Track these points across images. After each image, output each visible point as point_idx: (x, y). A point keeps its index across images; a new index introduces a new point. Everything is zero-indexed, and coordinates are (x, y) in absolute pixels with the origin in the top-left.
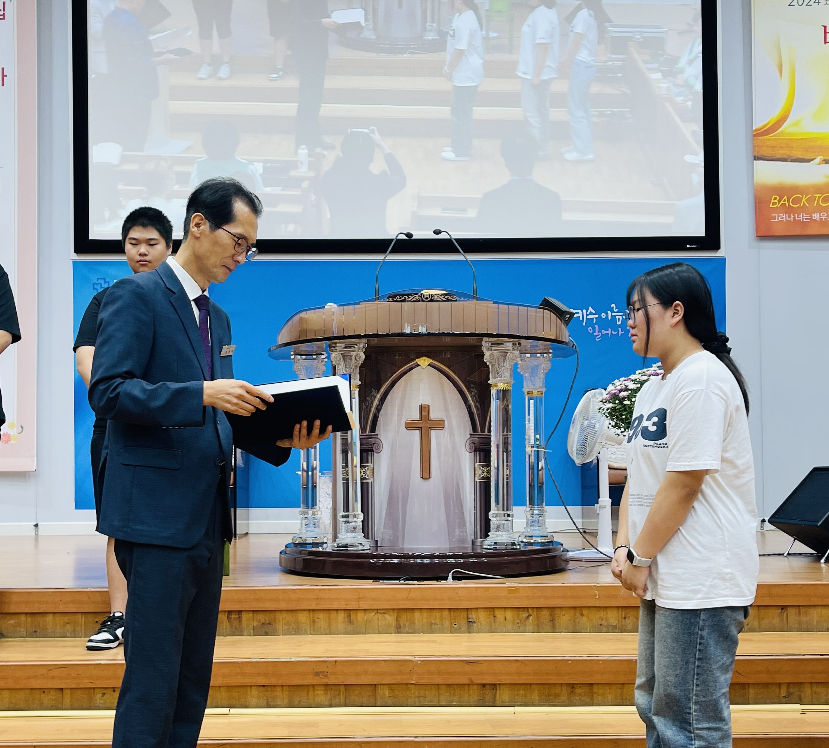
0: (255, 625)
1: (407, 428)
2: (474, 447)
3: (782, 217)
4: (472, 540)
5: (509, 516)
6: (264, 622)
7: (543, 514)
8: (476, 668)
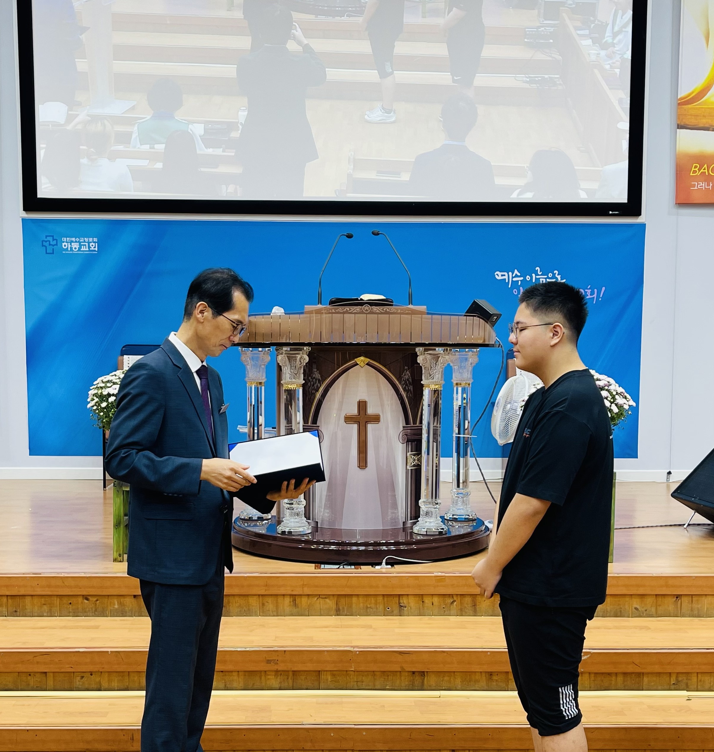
1: (346, 422)
2: (406, 438)
3: (701, 185)
4: (404, 521)
7: (467, 495)
8: (407, 658)
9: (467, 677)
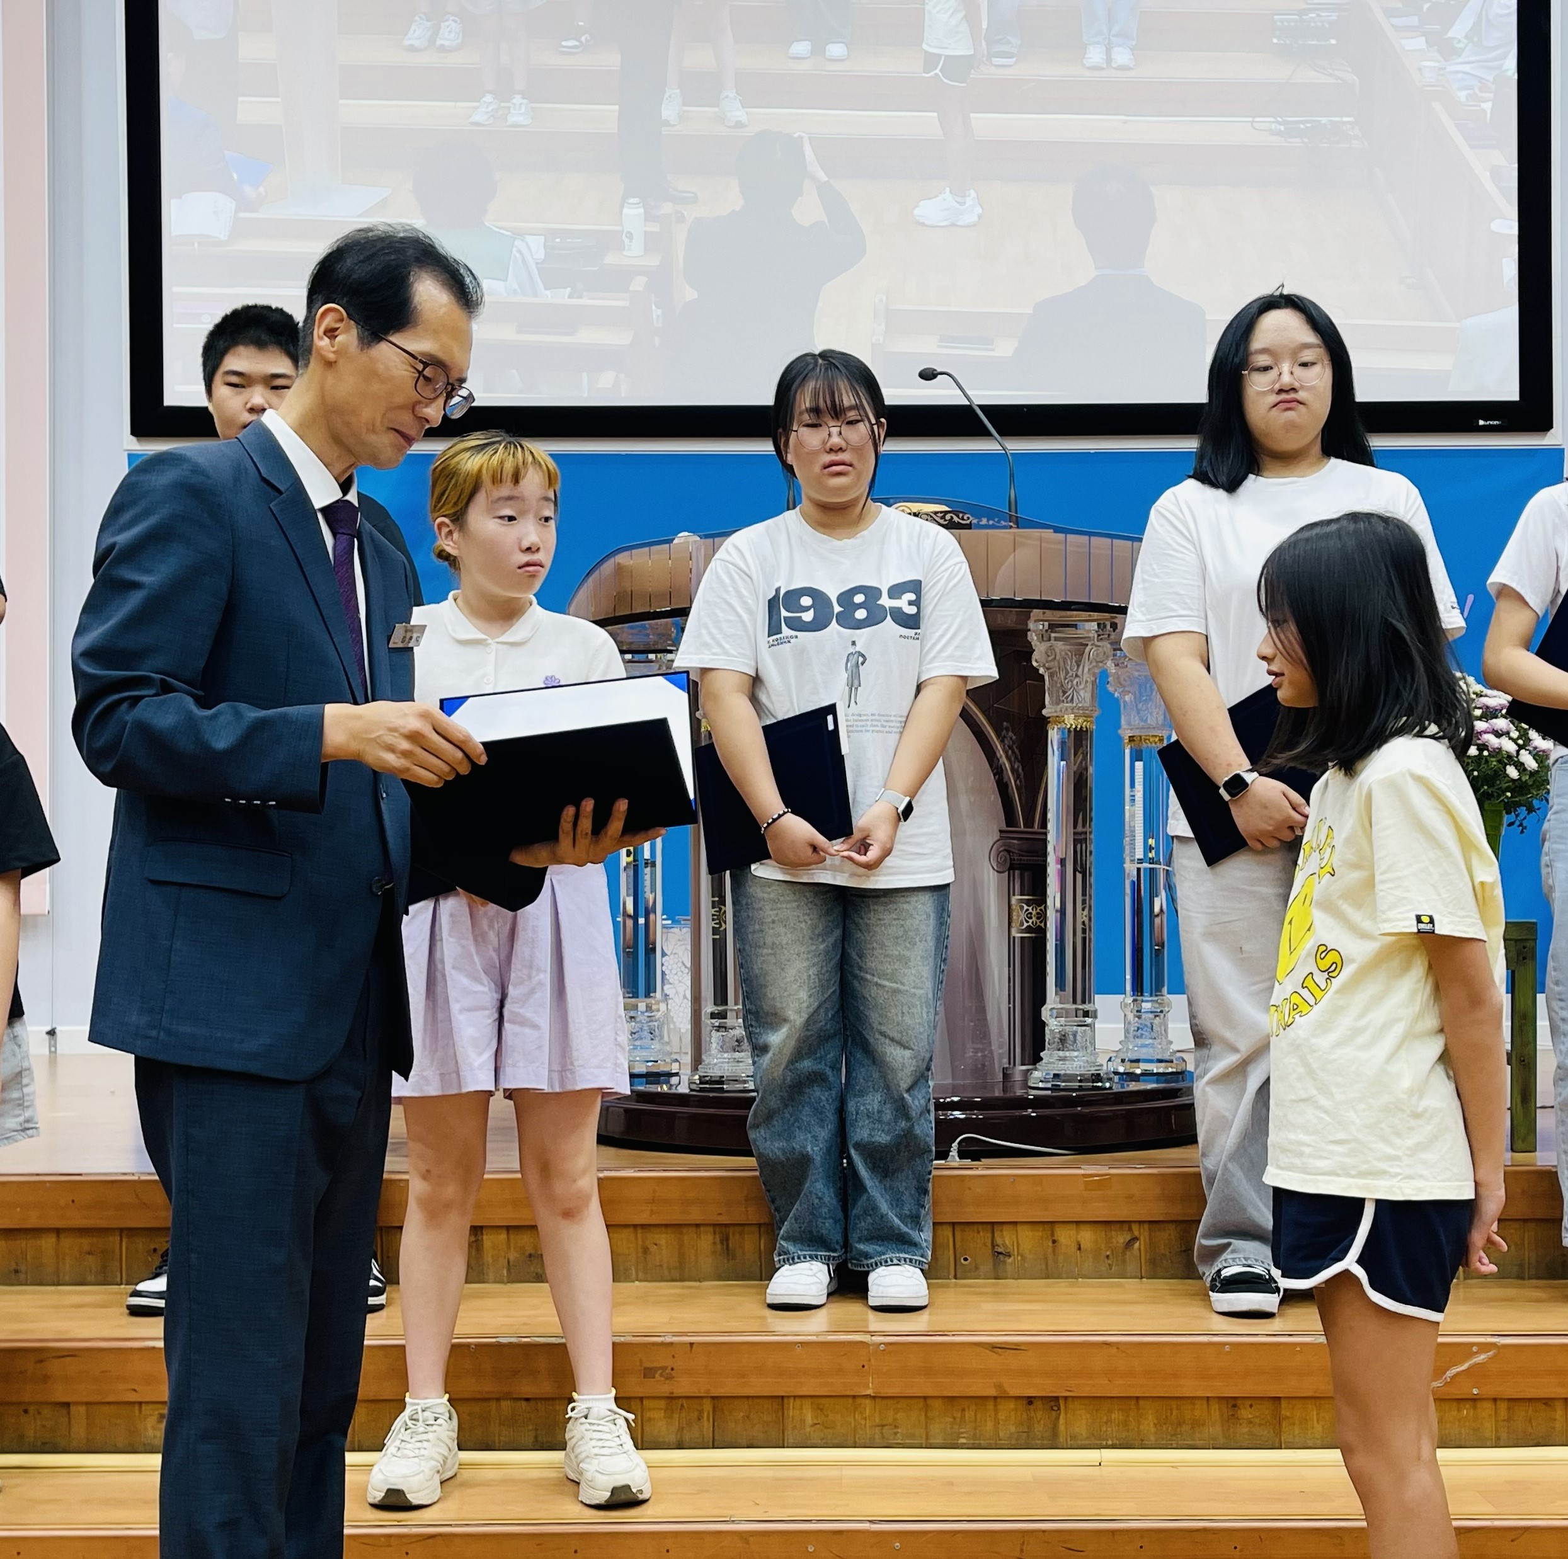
0: (512, 1258)
2: (1008, 860)
5: (1086, 1014)
6: (533, 1252)
7: (1161, 1012)
8: (1013, 1361)
9: (1172, 1414)
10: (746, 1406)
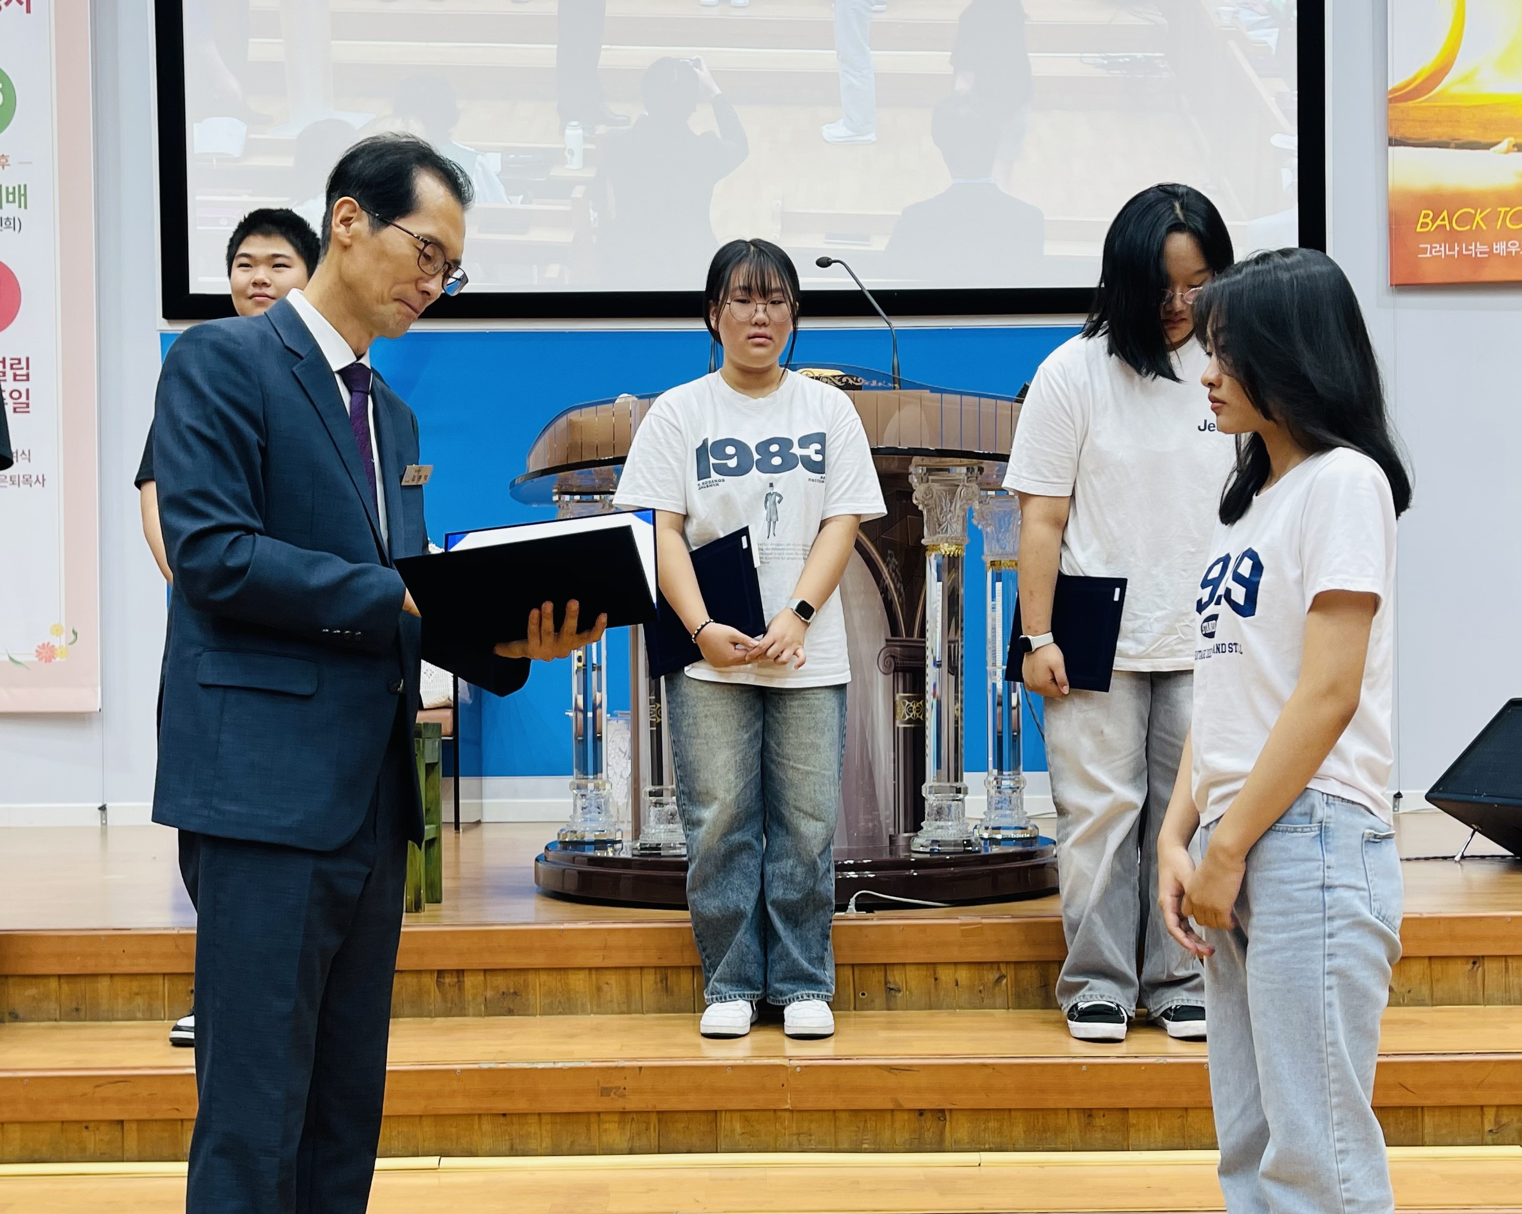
0: (488, 996)
2: (893, 664)
3: (1438, 249)
4: (890, 836)
5: (959, 791)
6: (505, 990)
7: (1018, 788)
8: (907, 1080)
9: (1038, 1122)
10: (686, 1119)
